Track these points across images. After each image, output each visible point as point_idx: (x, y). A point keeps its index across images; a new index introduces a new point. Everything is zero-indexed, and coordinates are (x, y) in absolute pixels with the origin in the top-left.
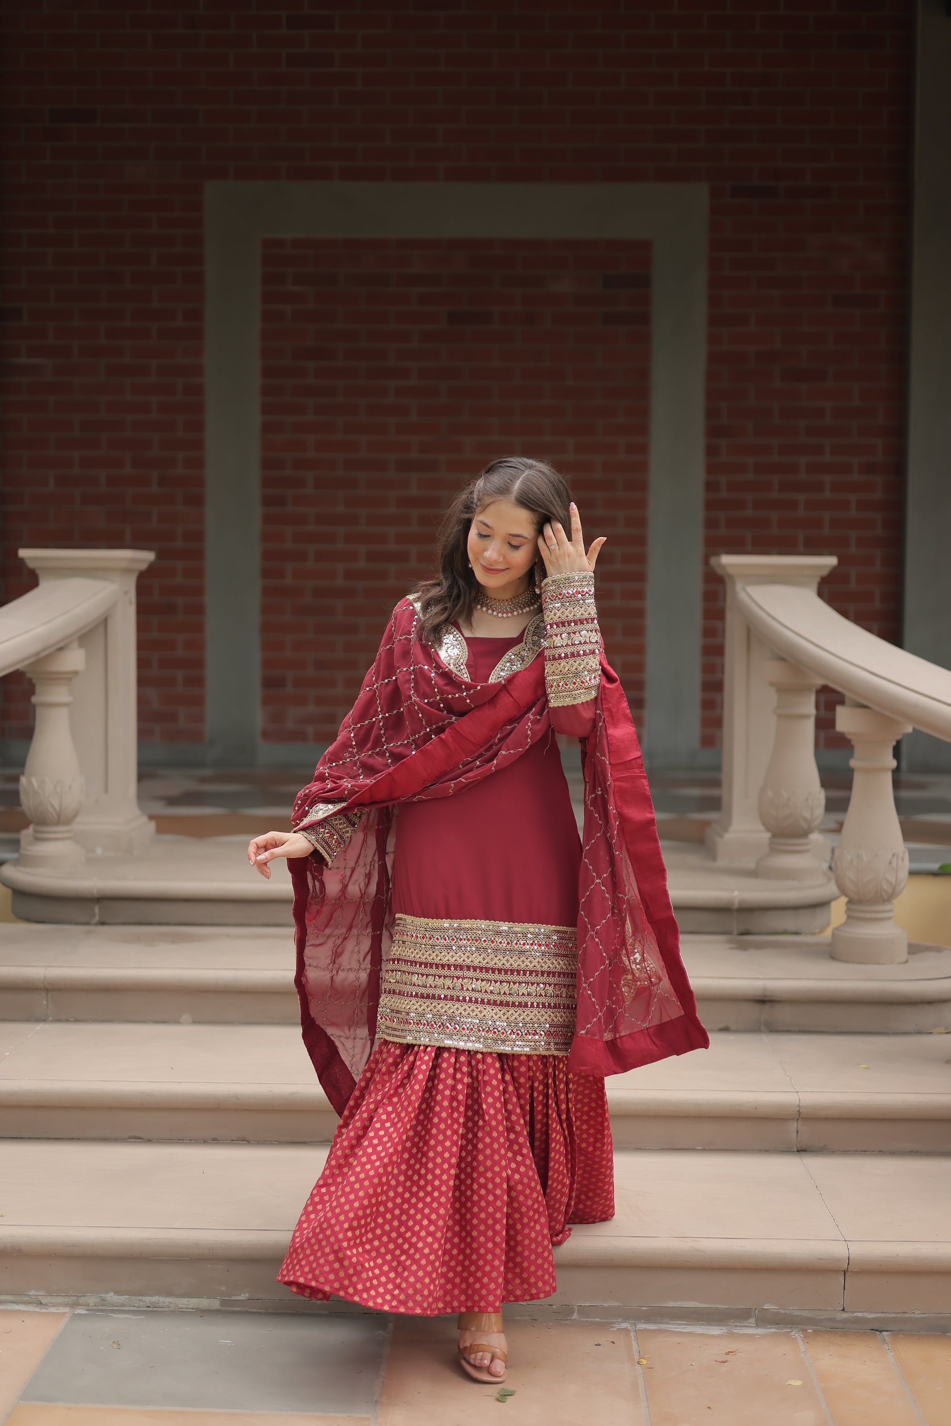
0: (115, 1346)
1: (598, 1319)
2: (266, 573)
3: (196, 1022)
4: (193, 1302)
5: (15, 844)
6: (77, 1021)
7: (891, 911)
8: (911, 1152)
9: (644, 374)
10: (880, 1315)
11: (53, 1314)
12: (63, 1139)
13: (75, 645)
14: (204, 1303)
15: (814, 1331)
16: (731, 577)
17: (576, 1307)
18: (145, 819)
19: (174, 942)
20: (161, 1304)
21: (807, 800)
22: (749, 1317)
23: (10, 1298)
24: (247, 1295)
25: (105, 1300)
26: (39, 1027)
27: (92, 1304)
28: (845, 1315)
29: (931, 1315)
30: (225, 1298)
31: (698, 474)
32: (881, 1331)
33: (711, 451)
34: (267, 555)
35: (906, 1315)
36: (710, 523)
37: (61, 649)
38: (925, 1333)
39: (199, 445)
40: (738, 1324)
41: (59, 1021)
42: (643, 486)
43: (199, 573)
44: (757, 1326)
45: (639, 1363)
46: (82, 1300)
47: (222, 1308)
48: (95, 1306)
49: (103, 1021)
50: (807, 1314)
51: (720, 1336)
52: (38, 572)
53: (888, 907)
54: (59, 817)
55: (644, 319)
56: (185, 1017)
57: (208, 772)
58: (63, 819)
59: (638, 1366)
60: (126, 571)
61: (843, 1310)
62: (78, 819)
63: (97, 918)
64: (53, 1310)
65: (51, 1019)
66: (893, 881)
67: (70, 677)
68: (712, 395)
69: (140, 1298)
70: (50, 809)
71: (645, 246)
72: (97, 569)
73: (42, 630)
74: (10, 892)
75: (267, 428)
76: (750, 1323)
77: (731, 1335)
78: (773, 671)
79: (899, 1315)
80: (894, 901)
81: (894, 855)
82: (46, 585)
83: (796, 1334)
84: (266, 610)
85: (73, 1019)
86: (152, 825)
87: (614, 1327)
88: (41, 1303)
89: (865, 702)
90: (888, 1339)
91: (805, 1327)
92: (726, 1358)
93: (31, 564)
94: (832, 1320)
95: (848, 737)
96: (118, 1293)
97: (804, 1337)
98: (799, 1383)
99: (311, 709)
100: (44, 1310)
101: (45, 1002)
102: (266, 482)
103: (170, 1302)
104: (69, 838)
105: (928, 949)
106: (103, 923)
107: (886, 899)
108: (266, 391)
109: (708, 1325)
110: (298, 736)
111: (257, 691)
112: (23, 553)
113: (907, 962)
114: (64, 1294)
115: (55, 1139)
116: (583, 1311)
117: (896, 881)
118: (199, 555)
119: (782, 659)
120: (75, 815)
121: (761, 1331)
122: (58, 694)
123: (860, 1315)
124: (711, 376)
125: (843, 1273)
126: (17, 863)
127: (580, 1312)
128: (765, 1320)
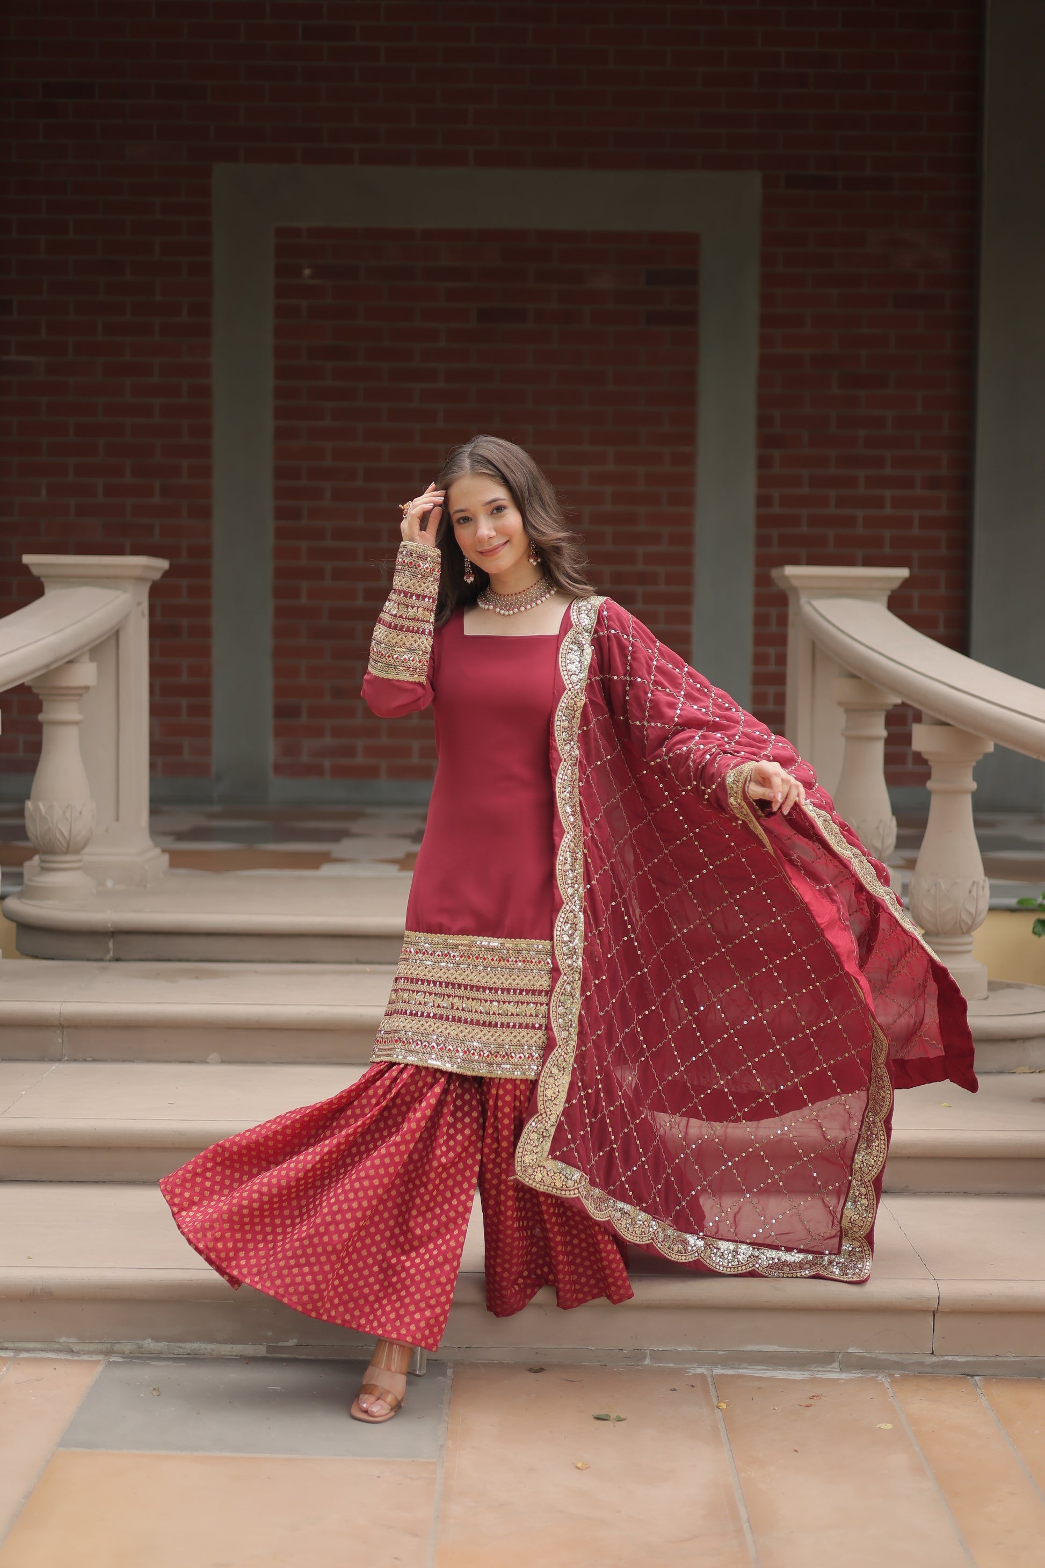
0: (155, 1393)
1: (672, 1365)
2: (278, 593)
3: (223, 1062)
4: (238, 1349)
5: (17, 878)
6: (94, 1060)
7: (970, 943)
8: (998, 1193)
9: (690, 378)
10: (971, 1359)
11: (86, 1361)
12: (87, 1182)
13: (86, 658)
14: (249, 1350)
15: (902, 1375)
16: (795, 590)
17: (648, 1352)
18: (158, 851)
19: (197, 978)
20: (202, 1351)
21: (877, 828)
22: (833, 1361)
23: (39, 1345)
24: (296, 1341)
25: (142, 1347)
26: (55, 1066)
27: (127, 1352)
28: (934, 1359)
29: (1025, 1358)
30: (271, 1344)
31: (748, 487)
32: (973, 1376)
33: (763, 462)
34: (280, 573)
35: (999, 1359)
36: (762, 541)
37: (70, 662)
38: (1019, 1378)
39: (206, 451)
40: (821, 1369)
41: (75, 1060)
42: (689, 500)
43: (206, 592)
44: (841, 1370)
45: (717, 1407)
46: (117, 1347)
47: (269, 1355)
48: (131, 1353)
49: (124, 1061)
50: (894, 1358)
51: (802, 1381)
52: (43, 579)
53: (966, 939)
54: (68, 846)
55: (691, 318)
56: (213, 1056)
57: (216, 809)
58: (73, 848)
59: (717, 1411)
60: (139, 579)
61: (932, 1353)
62: (86, 850)
63: (111, 954)
64: (86, 1357)
65: (66, 1058)
66: (973, 911)
67: (80, 693)
68: (763, 402)
69: (181, 1344)
70: (59, 836)
71: (692, 239)
72: (108, 577)
73: (53, 639)
74: (14, 925)
75: (280, 433)
76: (833, 1368)
77: (813, 1380)
78: (842, 689)
79: (992, 1359)
80: (973, 933)
81: (974, 883)
82: (52, 594)
83: (883, 1378)
84: (278, 632)
85: (90, 1059)
86: (166, 858)
87: (688, 1372)
88: (72, 1351)
89: (944, 719)
90: (980, 1384)
91: (892, 1372)
92: (811, 1402)
93: (35, 571)
94: (921, 1364)
95: (925, 756)
96: (156, 1339)
97: (892, 1381)
98: (889, 1426)
99: (329, 740)
100: (76, 1358)
101: (60, 1040)
102: (280, 493)
103: (213, 1350)
104: (78, 868)
105: (1009, 986)
106: (117, 960)
107: (965, 930)
108: (279, 393)
109: (789, 1370)
110: (314, 770)
111: (268, 722)
112: (27, 559)
113: (987, 998)
114: (97, 1341)
115: (78, 1182)
116: (655, 1356)
117: (976, 912)
118: (206, 572)
119: (854, 677)
120: (85, 845)
121: (845, 1376)
122: (67, 711)
123: (950, 1358)
124: (763, 381)
125: (932, 1314)
126: (21, 895)
127: (652, 1358)
128: (849, 1364)
